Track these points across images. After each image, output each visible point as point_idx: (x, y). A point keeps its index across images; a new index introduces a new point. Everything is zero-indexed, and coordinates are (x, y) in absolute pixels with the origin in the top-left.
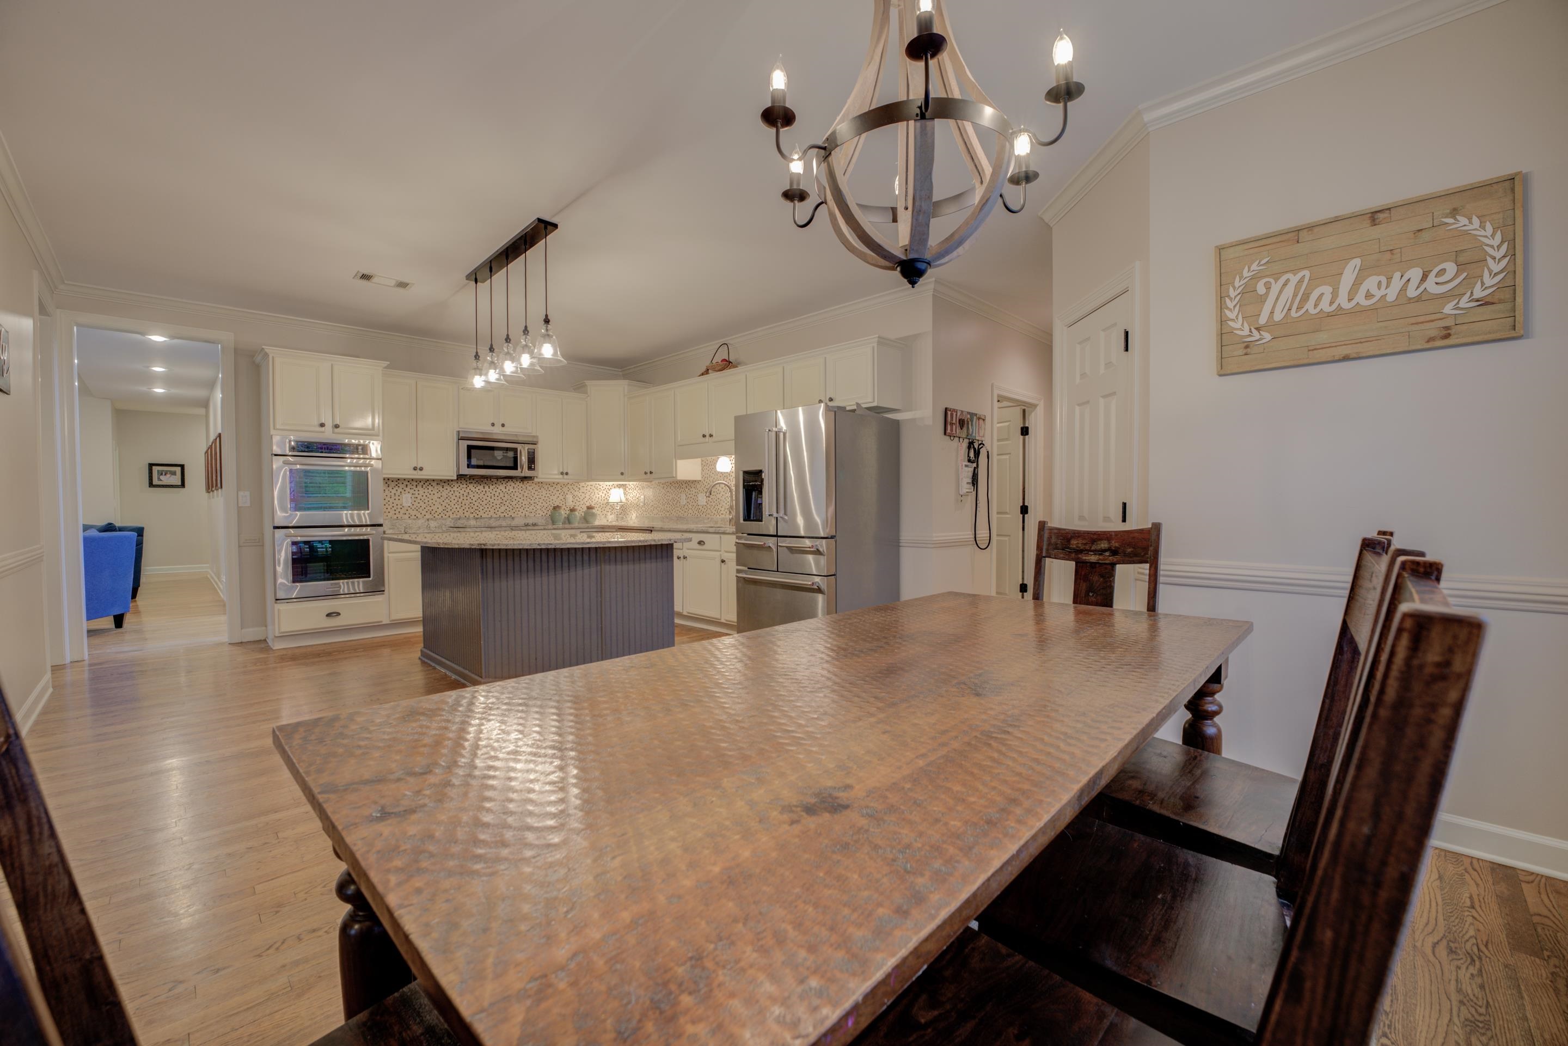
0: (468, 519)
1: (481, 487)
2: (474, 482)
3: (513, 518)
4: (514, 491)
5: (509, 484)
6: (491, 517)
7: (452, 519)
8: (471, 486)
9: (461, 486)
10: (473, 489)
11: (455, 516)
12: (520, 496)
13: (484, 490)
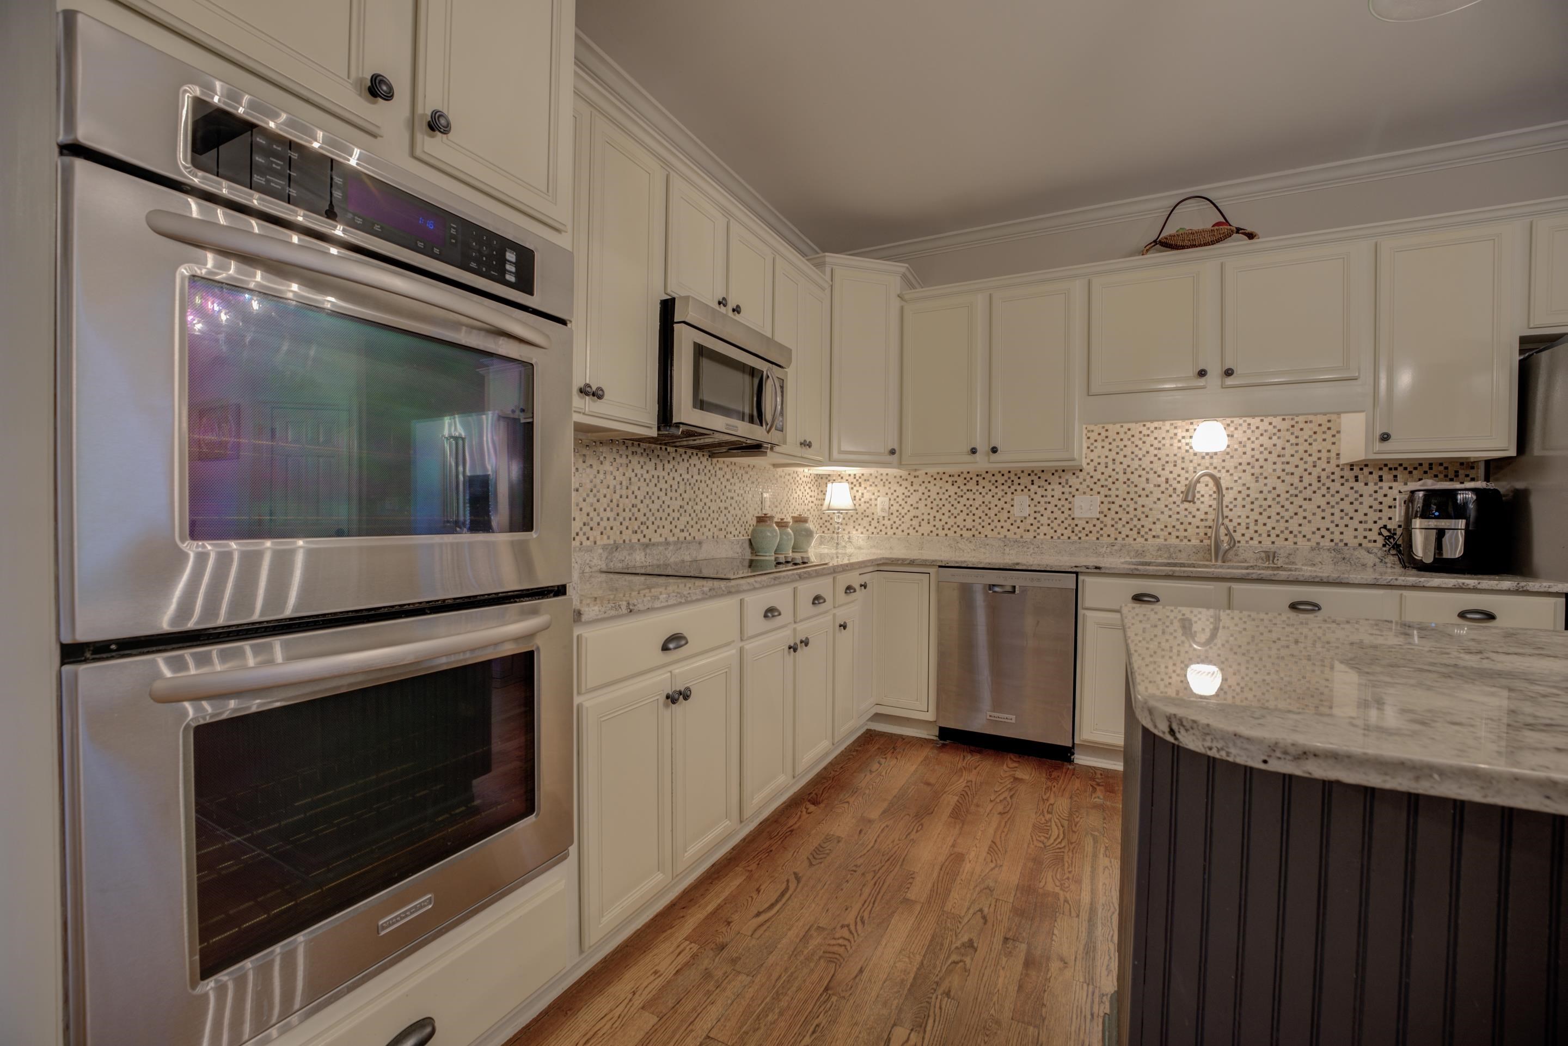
0: (632, 548)
1: (650, 466)
2: (640, 451)
3: (700, 543)
4: (699, 478)
5: (692, 461)
6: (667, 543)
7: (604, 547)
8: (635, 460)
9: (619, 460)
10: (638, 471)
11: (606, 541)
12: (707, 492)
13: (656, 473)
